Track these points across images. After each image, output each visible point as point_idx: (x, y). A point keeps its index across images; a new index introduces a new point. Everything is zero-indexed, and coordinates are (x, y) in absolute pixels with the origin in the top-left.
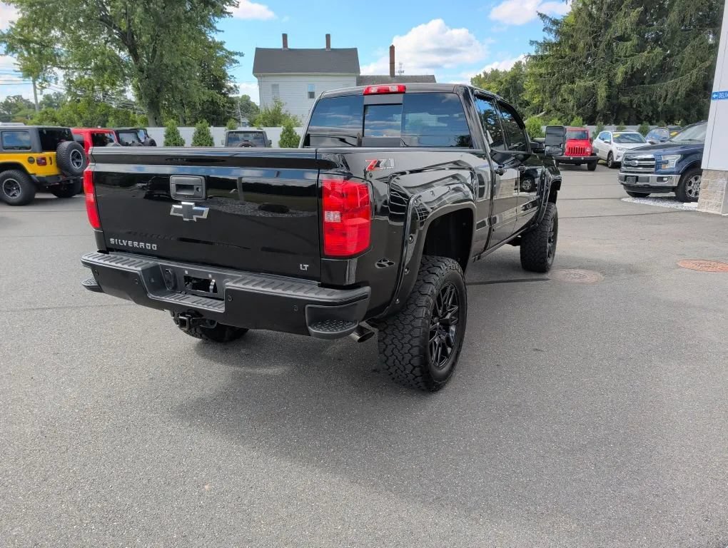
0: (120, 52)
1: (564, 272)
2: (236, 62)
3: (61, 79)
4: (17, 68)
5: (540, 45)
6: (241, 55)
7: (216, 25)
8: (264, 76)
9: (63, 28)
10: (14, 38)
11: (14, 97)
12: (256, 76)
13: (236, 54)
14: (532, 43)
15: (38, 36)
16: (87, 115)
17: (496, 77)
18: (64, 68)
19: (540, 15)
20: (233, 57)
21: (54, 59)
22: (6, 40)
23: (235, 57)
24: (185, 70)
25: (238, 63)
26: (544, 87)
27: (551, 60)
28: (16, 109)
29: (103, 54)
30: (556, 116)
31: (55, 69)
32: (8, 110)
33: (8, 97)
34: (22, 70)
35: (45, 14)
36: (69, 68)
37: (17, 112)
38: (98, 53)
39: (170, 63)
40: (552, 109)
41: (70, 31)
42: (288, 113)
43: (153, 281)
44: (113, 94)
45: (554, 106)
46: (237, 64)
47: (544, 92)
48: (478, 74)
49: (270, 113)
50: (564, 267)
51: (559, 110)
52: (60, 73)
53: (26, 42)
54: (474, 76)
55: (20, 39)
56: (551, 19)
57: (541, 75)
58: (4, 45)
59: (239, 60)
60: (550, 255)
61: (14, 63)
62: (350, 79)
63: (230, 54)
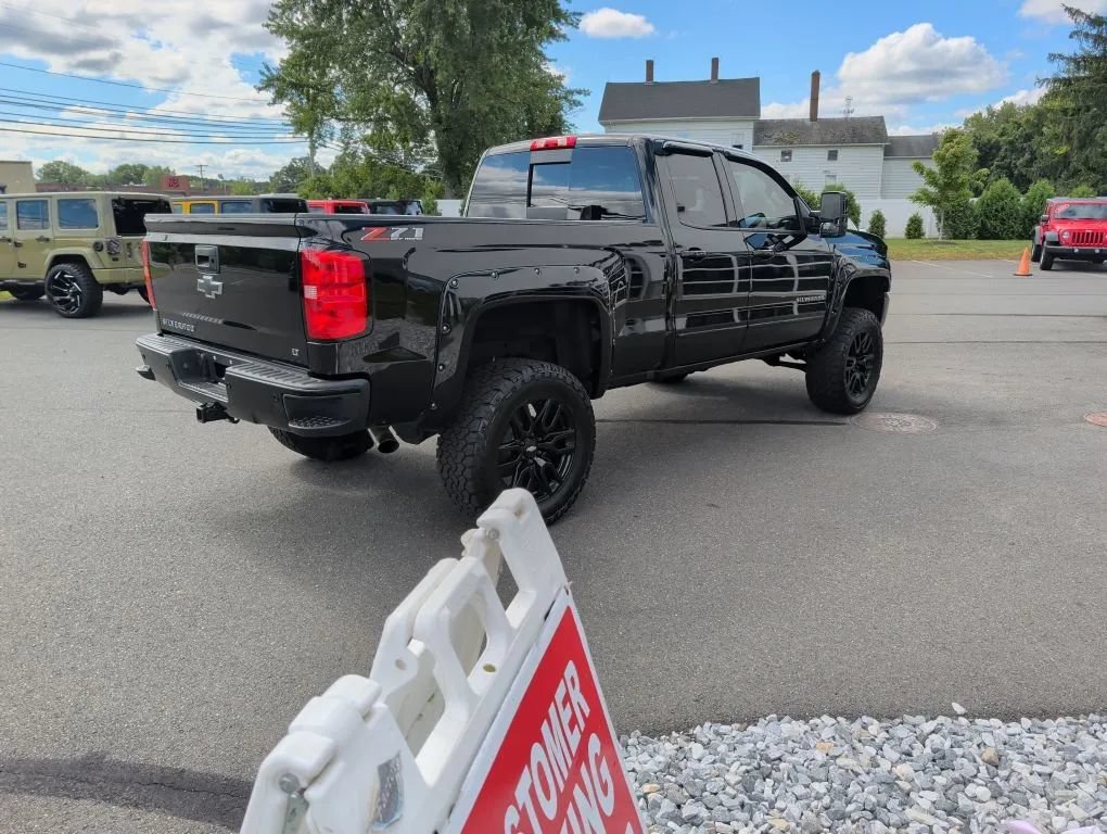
0: (416, 95)
1: (882, 417)
2: (577, 104)
3: (338, 134)
4: (287, 120)
5: (1070, 59)
6: (586, 93)
7: (544, 52)
8: (615, 124)
9: (343, 64)
10: (285, 81)
11: (300, 160)
12: (602, 124)
13: (579, 92)
14: (1052, 57)
15: (314, 78)
16: (368, 183)
17: (1012, 115)
18: (343, 120)
19: (1069, 10)
20: (574, 98)
21: (330, 108)
22: (275, 83)
23: (576, 97)
24: (497, 118)
25: (582, 105)
26: (1070, 131)
27: (1086, 86)
28: (302, 175)
29: (388, 99)
30: (1087, 180)
31: (333, 121)
32: (293, 177)
33: (294, 160)
34: (294, 123)
35: (321, 49)
36: (349, 120)
37: (302, 179)
38: (381, 98)
39: (476, 109)
40: (1083, 168)
41: (354, 70)
43: (186, 366)
44: (417, 153)
45: (1086, 163)
46: (580, 107)
47: (1069, 139)
48: (977, 112)
50: (886, 410)
51: (1093, 170)
52: (337, 126)
53: (298, 86)
54: (970, 115)
55: (290, 83)
56: (1088, 17)
57: (1065, 112)
58: (273, 90)
59: (582, 101)
60: (862, 389)
61: (284, 114)
62: (744, 125)
63: (571, 92)
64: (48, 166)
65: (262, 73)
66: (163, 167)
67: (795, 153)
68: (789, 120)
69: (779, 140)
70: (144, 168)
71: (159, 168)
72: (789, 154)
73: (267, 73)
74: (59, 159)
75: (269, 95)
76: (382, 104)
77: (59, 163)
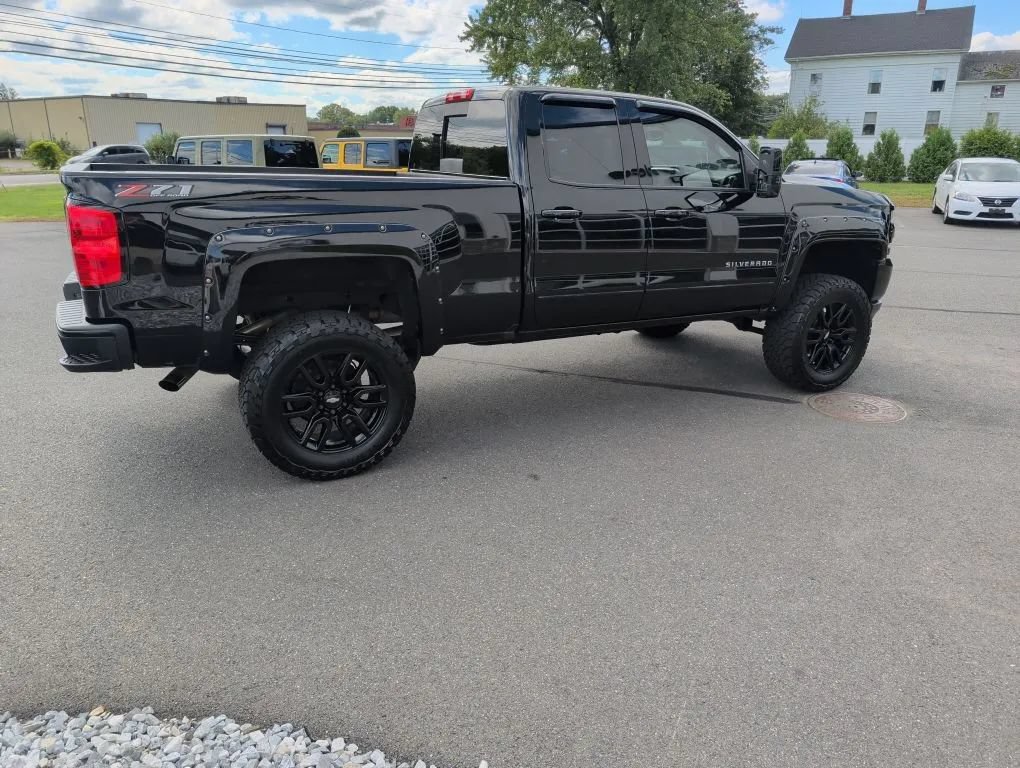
2: (768, 42)
6: (779, 31)
8: (802, 61)
10: (483, 30)
12: (789, 62)
13: (772, 30)
20: (766, 36)
22: (476, 33)
23: (769, 35)
25: (772, 43)
42: (824, 117)
46: (770, 45)
49: (794, 117)
53: (493, 35)
55: (488, 32)
58: (472, 39)
59: (774, 39)
60: (836, 365)
61: (481, 60)
62: (949, 59)
63: (763, 31)
64: (325, 108)
65: (466, 24)
66: (410, 109)
67: (1008, 88)
68: (1007, 52)
69: (990, 74)
70: (394, 109)
71: (407, 109)
72: (1002, 89)
73: (471, 25)
74: (335, 102)
75: (468, 44)
76: (560, 49)
77: (334, 105)
